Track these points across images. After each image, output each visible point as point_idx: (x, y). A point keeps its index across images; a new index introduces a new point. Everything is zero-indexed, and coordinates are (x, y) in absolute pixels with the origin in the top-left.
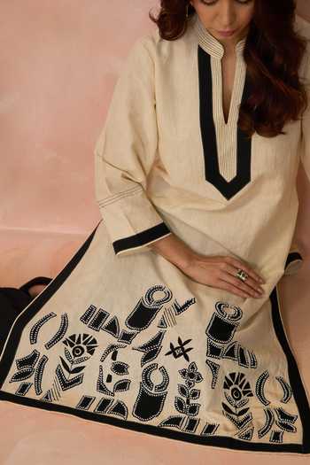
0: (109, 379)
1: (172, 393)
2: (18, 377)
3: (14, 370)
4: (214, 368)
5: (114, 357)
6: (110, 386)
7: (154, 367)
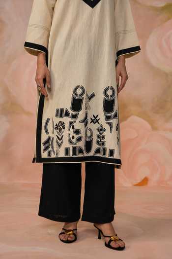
2: (45, 149)
3: (43, 147)
5: (73, 128)
7: (88, 129)
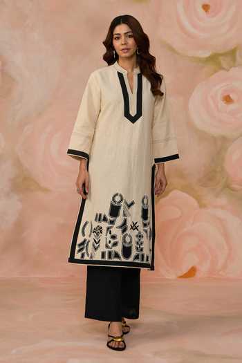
0: (110, 242)
1: (134, 245)
2: (79, 251)
3: (77, 248)
4: (146, 231)
5: (110, 233)
6: (110, 245)
7: (126, 235)
